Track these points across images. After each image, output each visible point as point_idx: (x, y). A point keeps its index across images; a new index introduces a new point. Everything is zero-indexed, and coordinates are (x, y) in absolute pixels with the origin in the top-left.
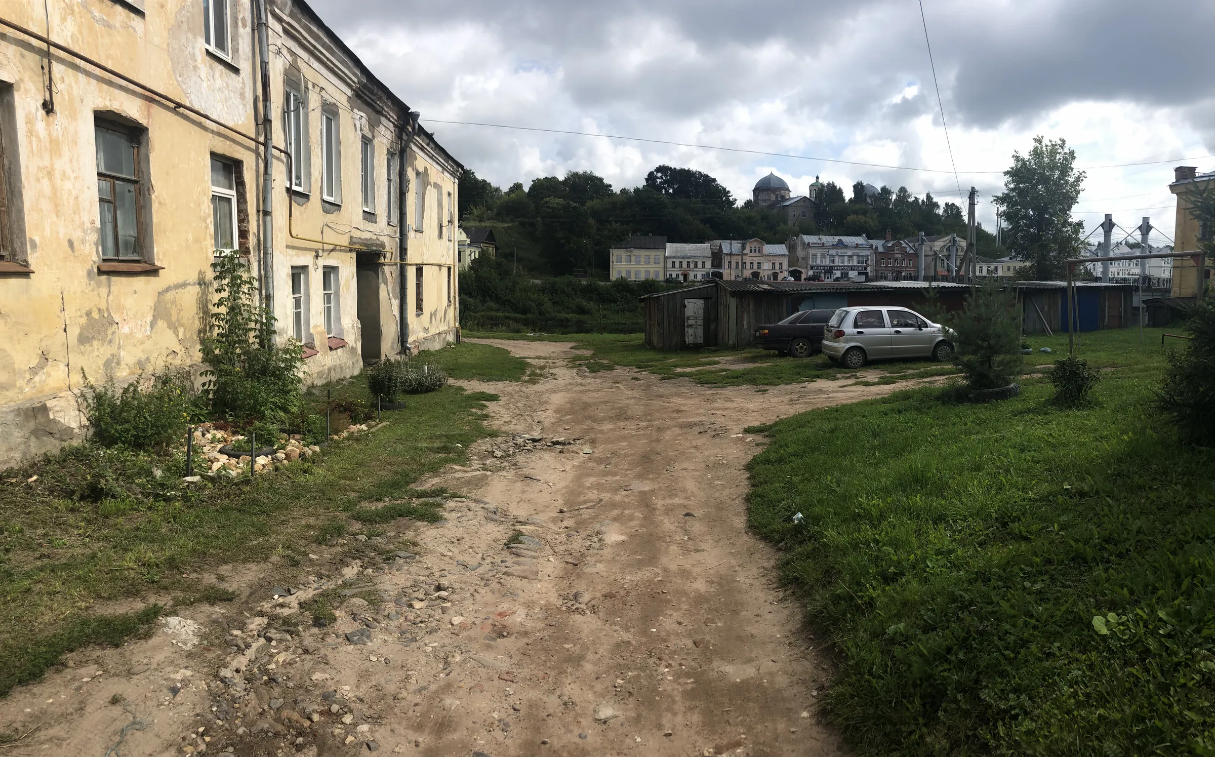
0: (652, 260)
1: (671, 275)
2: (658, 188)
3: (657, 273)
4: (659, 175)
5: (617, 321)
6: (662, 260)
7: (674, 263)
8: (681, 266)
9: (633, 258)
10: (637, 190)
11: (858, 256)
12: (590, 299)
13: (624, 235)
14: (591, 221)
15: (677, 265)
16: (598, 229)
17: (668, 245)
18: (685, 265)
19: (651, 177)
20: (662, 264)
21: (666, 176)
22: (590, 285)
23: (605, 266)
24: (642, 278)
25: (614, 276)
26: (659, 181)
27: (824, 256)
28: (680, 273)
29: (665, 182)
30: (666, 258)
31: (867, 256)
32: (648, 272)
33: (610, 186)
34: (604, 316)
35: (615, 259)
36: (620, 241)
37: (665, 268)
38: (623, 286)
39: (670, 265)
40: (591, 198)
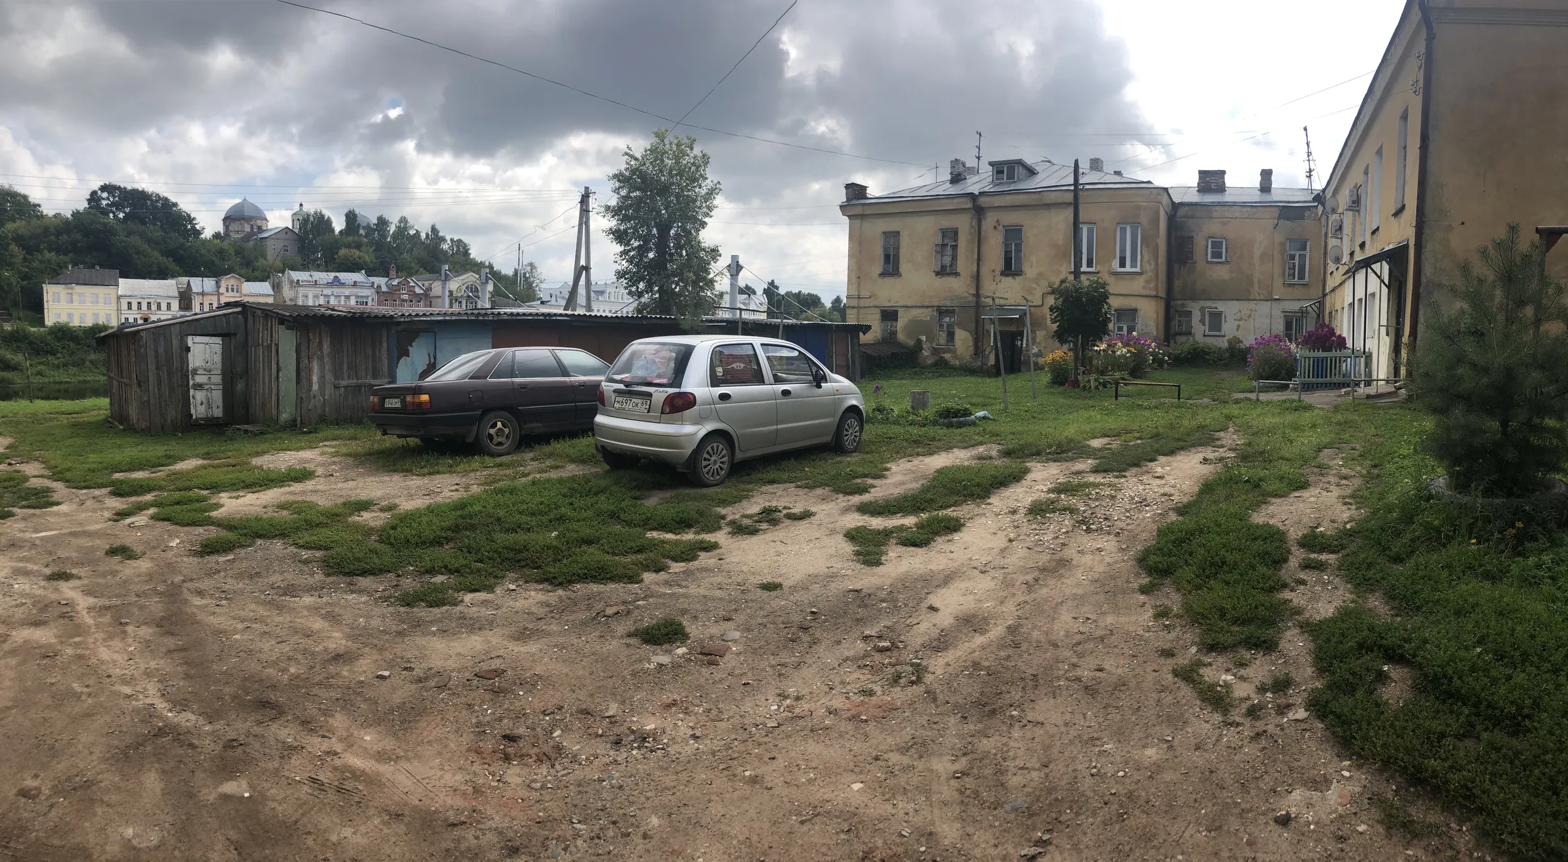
0: (101, 300)
1: (127, 319)
2: (105, 212)
3: (108, 316)
4: (105, 195)
5: (57, 379)
6: (114, 300)
7: (129, 304)
8: (139, 308)
9: (75, 297)
10: (76, 214)
11: (357, 297)
12: (18, 349)
13: (61, 268)
14: (14, 248)
15: (135, 306)
16: (25, 259)
17: (121, 280)
18: (144, 307)
19: (94, 198)
20: (114, 306)
21: (114, 197)
22: (17, 332)
23: (37, 307)
24: (89, 323)
25: (50, 320)
26: (104, 202)
27: (316, 297)
28: (138, 316)
29: (113, 204)
30: (119, 298)
31: (367, 297)
32: (96, 315)
33: (39, 205)
34: (40, 373)
35: (50, 298)
36: (56, 275)
37: (119, 310)
38: (63, 333)
39: (125, 306)
40: (13, 220)
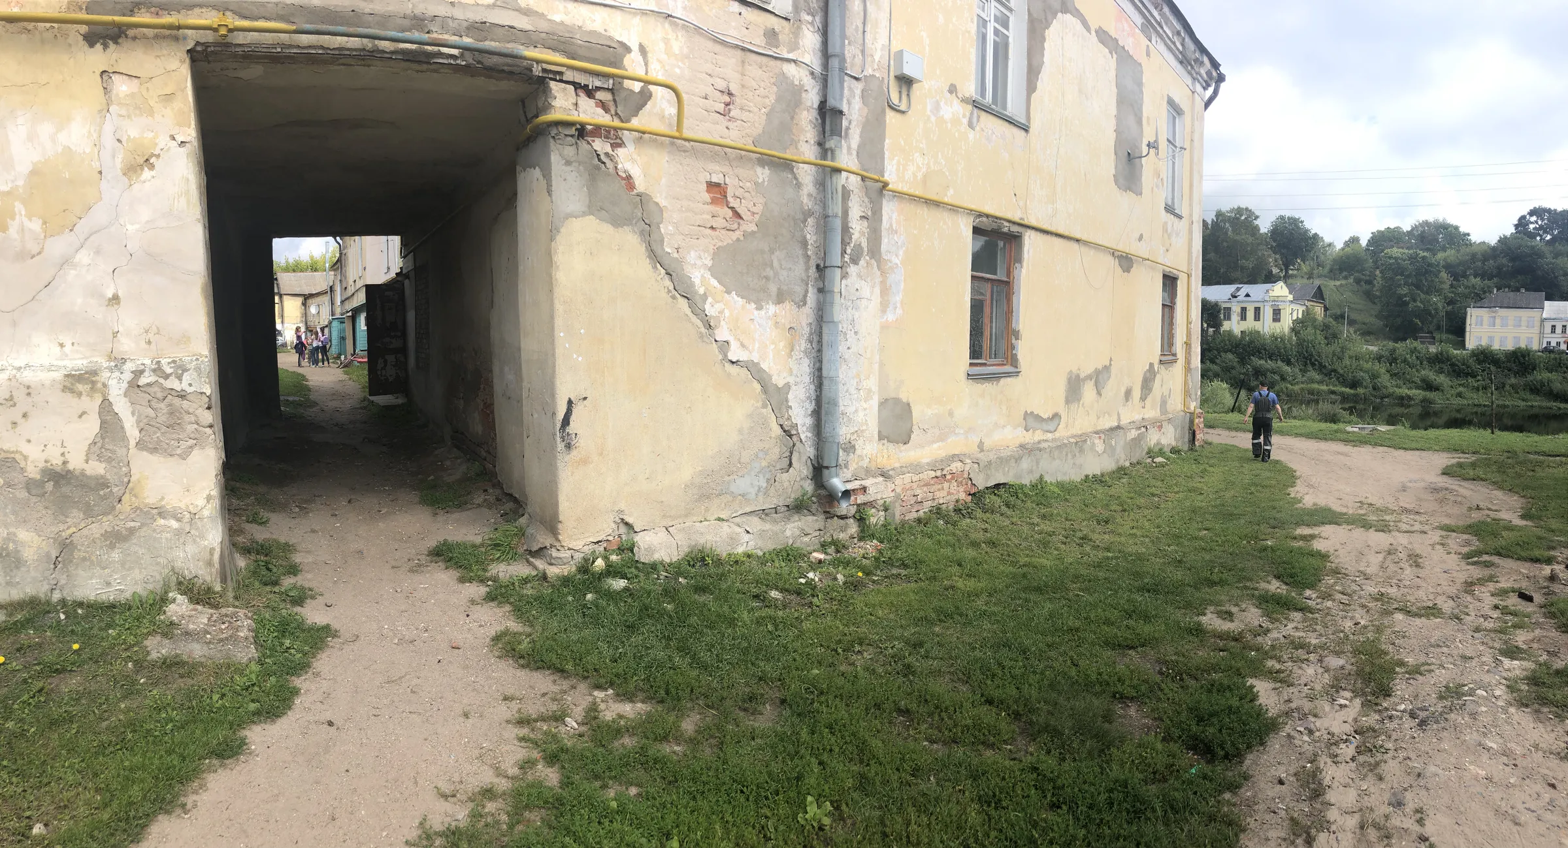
0: (1524, 323)
1: (1549, 343)
2: (1532, 236)
3: (1530, 339)
4: (1534, 219)
5: (1476, 402)
6: (1537, 324)
7: (1554, 327)
8: (1564, 331)
9: (1498, 321)
10: (1503, 241)
12: (1441, 371)
13: (1485, 292)
14: (1444, 275)
15: (1559, 330)
16: (1452, 286)
17: (1547, 303)
19: (1522, 223)
20: (1536, 330)
21: (1543, 220)
22: (1441, 354)
23: (1458, 330)
24: (1510, 346)
25: (1471, 342)
26: (1532, 226)
28: (1562, 340)
29: (1541, 227)
30: (1543, 321)
33: (1468, 235)
34: (1459, 395)
35: (1473, 321)
36: (1479, 298)
37: (1541, 333)
38: (1485, 356)
39: (1548, 329)
40: (1444, 249)
